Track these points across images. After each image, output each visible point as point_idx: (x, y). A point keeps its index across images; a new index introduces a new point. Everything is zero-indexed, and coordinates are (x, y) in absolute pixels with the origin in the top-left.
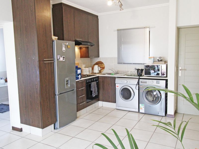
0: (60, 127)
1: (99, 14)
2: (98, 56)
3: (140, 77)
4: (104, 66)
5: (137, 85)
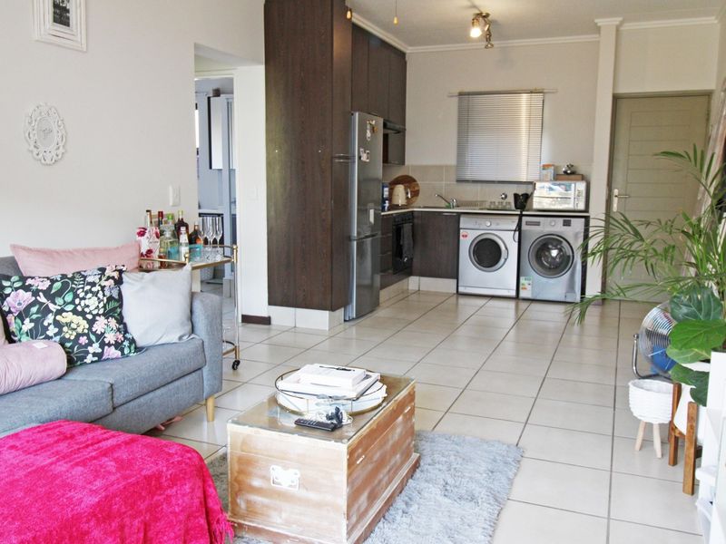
0: (359, 316)
1: (410, 48)
2: (402, 162)
3: (524, 213)
4: (416, 188)
5: (515, 231)
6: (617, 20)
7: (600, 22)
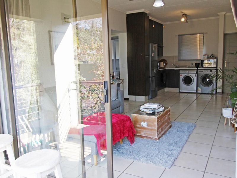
1: (164, 23)
2: (162, 55)
3: (198, 69)
4: (166, 63)
5: (196, 74)
6: (224, 13)
7: (219, 13)
